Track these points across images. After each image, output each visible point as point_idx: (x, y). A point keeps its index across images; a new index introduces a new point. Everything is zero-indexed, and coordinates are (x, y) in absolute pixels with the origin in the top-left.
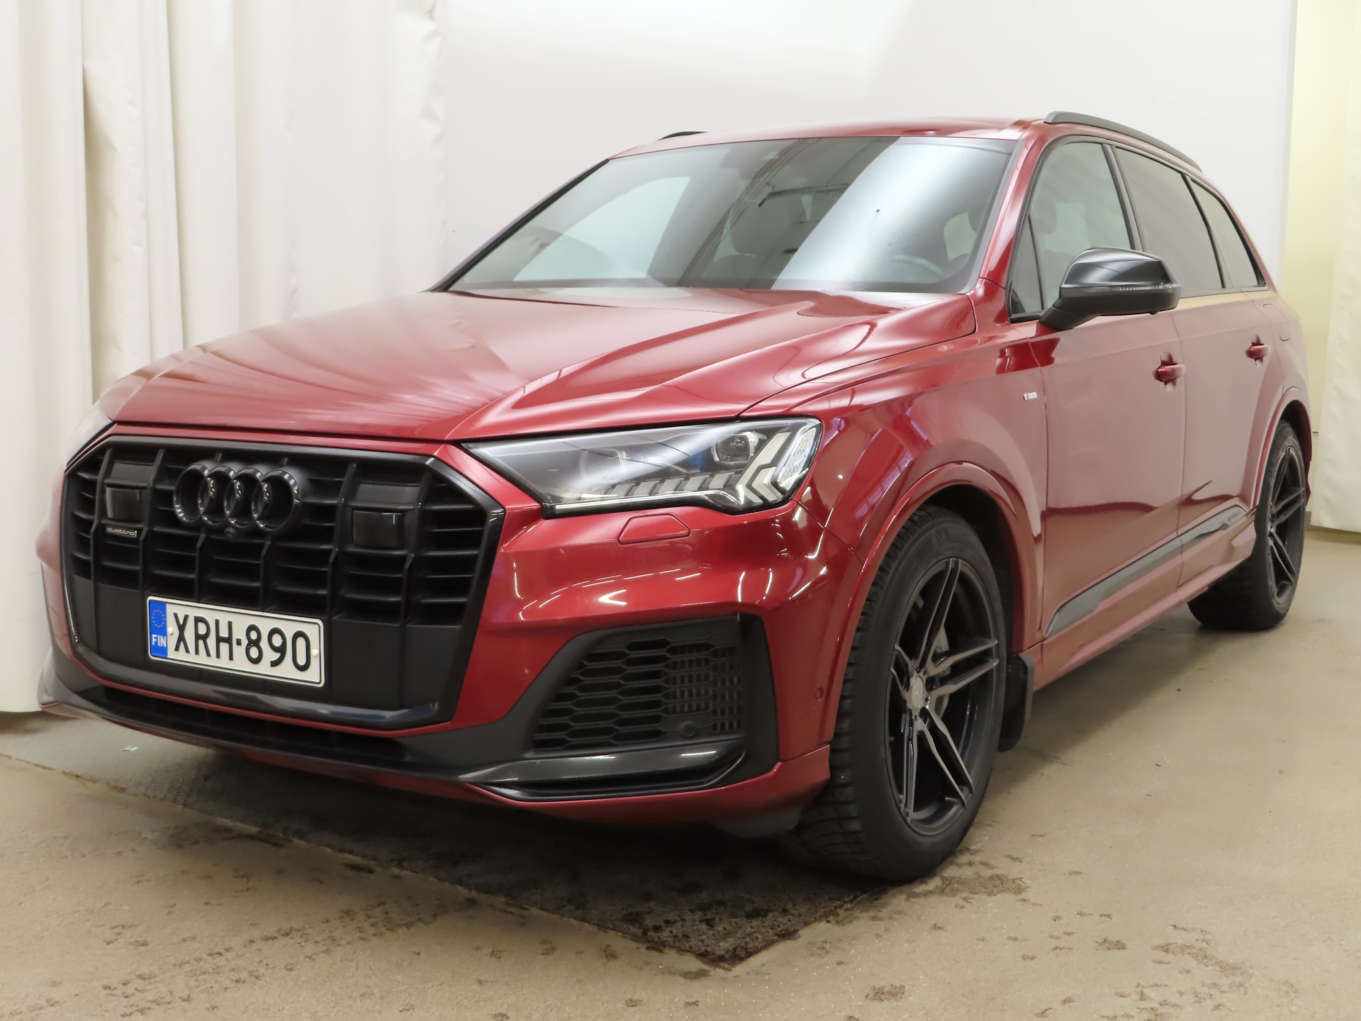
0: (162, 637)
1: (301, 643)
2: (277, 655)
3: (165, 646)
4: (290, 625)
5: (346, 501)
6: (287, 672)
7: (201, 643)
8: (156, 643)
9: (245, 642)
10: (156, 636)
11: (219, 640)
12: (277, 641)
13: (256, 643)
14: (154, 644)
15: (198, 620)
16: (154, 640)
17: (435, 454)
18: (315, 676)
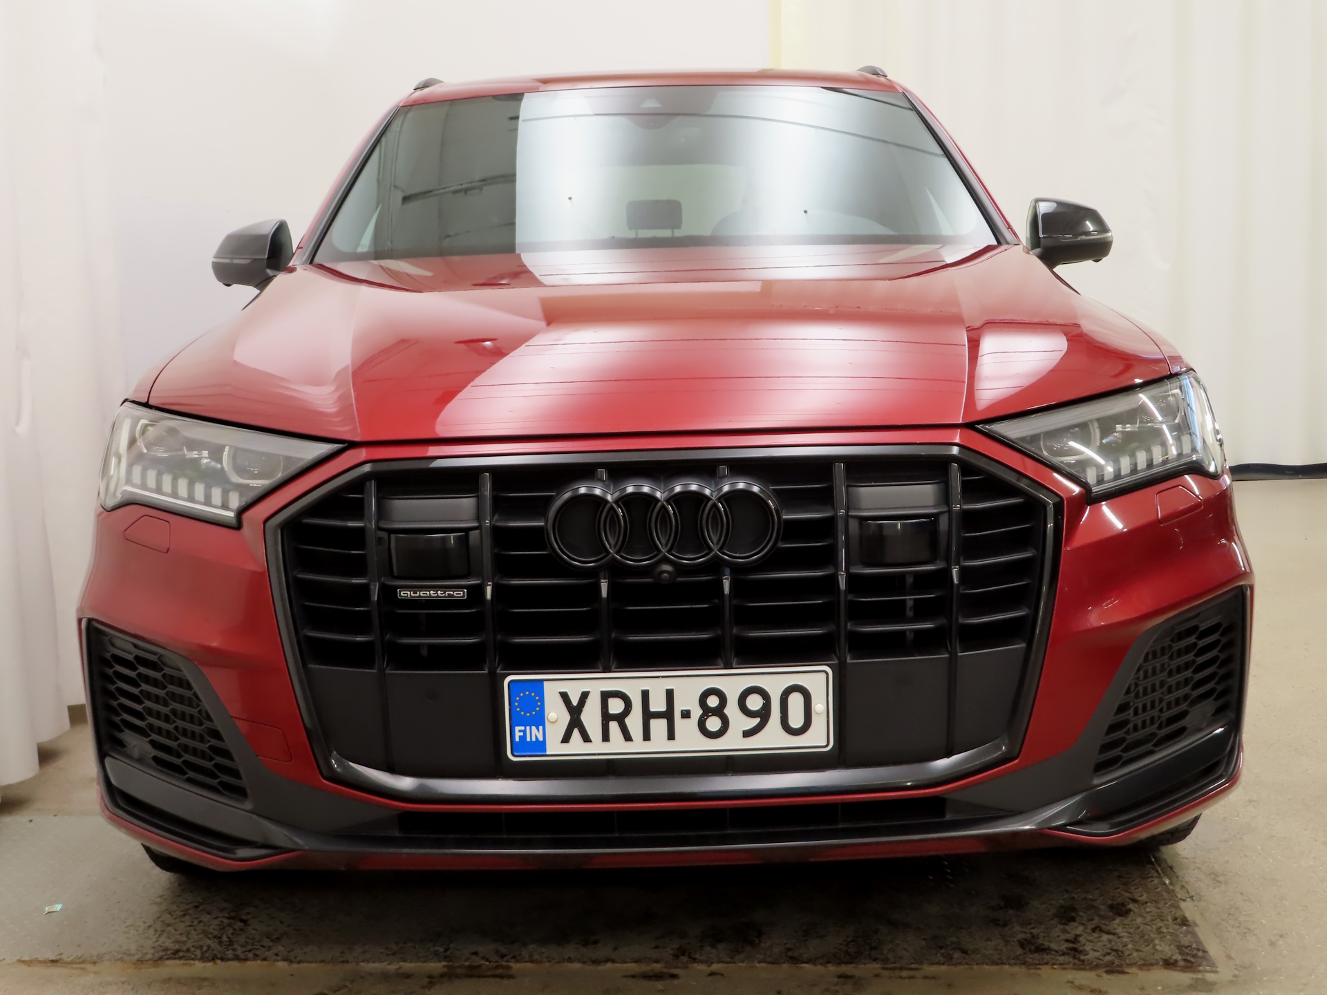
0: (534, 728)
1: (796, 700)
2: (755, 722)
3: (541, 739)
4: (774, 680)
5: (847, 511)
6: (773, 739)
7: (614, 726)
8: (523, 738)
9: (697, 712)
10: (523, 728)
11: (648, 716)
12: (755, 703)
13: (719, 712)
14: (517, 739)
15: (605, 696)
16: (518, 735)
17: (957, 440)
18: (819, 737)
